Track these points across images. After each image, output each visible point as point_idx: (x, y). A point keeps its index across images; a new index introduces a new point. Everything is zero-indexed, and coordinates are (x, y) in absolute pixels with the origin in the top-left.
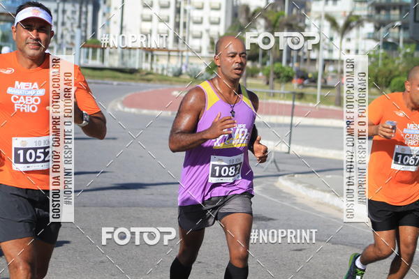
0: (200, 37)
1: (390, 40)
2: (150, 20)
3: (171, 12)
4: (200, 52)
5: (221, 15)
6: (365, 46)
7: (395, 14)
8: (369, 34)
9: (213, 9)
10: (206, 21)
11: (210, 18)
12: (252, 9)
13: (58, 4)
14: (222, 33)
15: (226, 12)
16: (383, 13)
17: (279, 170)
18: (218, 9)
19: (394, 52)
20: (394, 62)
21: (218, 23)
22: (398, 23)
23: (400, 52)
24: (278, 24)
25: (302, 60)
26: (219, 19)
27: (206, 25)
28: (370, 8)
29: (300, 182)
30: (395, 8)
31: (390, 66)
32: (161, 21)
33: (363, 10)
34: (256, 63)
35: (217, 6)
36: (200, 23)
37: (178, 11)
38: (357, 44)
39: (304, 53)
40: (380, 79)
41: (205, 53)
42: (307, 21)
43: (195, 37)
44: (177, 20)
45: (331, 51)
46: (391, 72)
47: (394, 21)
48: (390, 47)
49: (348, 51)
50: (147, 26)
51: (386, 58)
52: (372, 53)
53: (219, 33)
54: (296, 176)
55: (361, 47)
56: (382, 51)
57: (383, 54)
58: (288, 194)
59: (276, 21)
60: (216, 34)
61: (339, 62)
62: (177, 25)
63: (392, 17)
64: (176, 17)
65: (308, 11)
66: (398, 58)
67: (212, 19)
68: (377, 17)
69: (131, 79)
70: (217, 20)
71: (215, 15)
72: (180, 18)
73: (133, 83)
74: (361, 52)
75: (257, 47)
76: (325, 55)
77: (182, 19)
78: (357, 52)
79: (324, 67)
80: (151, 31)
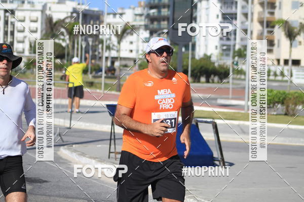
0: (23, 42)
3: (1, 24)
4: (23, 52)
5: (38, 25)
6: (143, 47)
7: (164, 24)
8: (146, 38)
9: (32, 21)
10: (27, 30)
11: (30, 28)
12: (54, 20)
15: (42, 23)
16: (155, 23)
17: (63, 142)
18: (36, 21)
21: (36, 31)
22: (166, 31)
25: (98, 58)
26: (37, 28)
27: (27, 33)
28: (146, 20)
29: (75, 151)
30: (164, 20)
33: (141, 21)
34: (63, 60)
35: (35, 19)
36: (23, 31)
37: (6, 23)
38: (138, 46)
39: (99, 53)
41: (27, 53)
43: (19, 42)
44: (6, 29)
45: (118, 51)
47: (163, 29)
49: (131, 51)
54: (74, 146)
55: (141, 48)
58: (66, 160)
62: (6, 33)
63: (162, 26)
64: (5, 27)
65: (101, 21)
67: (32, 29)
68: (151, 26)
70: (35, 29)
71: (34, 26)
72: (8, 28)
74: (140, 52)
75: (63, 48)
76: (114, 54)
77: (10, 29)
78: (137, 51)
79: (113, 63)
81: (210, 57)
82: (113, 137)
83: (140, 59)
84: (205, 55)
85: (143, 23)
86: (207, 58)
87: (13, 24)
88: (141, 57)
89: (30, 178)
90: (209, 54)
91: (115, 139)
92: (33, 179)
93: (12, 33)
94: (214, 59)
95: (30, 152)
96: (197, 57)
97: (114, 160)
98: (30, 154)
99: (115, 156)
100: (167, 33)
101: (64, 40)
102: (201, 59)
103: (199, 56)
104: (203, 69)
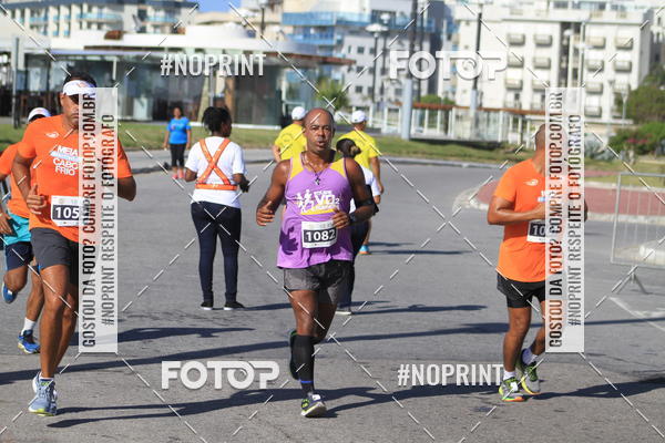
0: (600, 93)
2: (521, 66)
3: (553, 53)
4: (600, 116)
5: (633, 57)
9: (620, 48)
10: (609, 67)
11: (615, 63)
13: (376, 39)
14: (634, 87)
15: (641, 53)
18: (628, 48)
21: (628, 71)
26: (631, 64)
27: (609, 73)
32: (538, 66)
35: (627, 43)
36: (600, 70)
37: (565, 51)
41: (606, 117)
43: (592, 93)
44: (564, 65)
50: (514, 76)
53: (629, 87)
60: (625, 87)
62: (563, 73)
64: (561, 61)
67: (619, 64)
70: (626, 65)
71: (624, 58)
72: (567, 61)
77: (572, 65)
80: (522, 82)
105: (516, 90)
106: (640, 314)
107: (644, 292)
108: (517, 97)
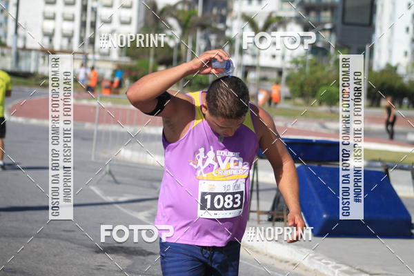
1: (319, 45)
2: (53, 18)
3: (76, 10)
4: (108, 54)
5: (133, 14)
7: (326, 15)
9: (123, 7)
10: (115, 20)
11: (120, 17)
15: (139, 11)
16: (313, 14)
18: (129, 7)
19: (324, 59)
20: (323, 69)
21: (128, 23)
22: (328, 26)
23: (330, 58)
24: (189, 25)
26: (131, 19)
27: (116, 24)
28: (298, 9)
30: (325, 10)
31: (319, 74)
32: (66, 19)
33: (290, 11)
35: (128, 3)
36: (109, 22)
37: (84, 8)
38: (284, 50)
40: (306, 89)
41: (115, 56)
42: (228, 22)
44: (84, 19)
45: (256, 56)
46: (318, 80)
47: (325, 23)
48: (320, 53)
49: (274, 56)
50: (49, 25)
51: (315, 64)
52: (299, 59)
56: (310, 57)
57: (311, 60)
59: (188, 21)
61: (257, 68)
62: (83, 24)
63: (323, 19)
64: (82, 15)
65: (230, 10)
66: (329, 65)
67: (123, 19)
69: (25, 84)
70: (128, 20)
71: (126, 14)
72: (86, 16)
73: (26, 89)
74: (288, 58)
75: (171, 50)
76: (248, 60)
77: (89, 19)
78: (283, 57)
79: (246, 74)
80: (54, 31)
81: (396, 68)
82: (255, 188)
83: (288, 69)
84: (388, 65)
85: (293, 14)
86: (391, 70)
87: (94, 11)
88: (288, 65)
89: (128, 248)
90: (394, 64)
91: (258, 191)
92: (132, 249)
93: (93, 25)
94: (401, 71)
95: (124, 208)
96: (375, 68)
97: (256, 223)
98: (125, 211)
99: (258, 217)
100: (331, 30)
101: (171, 37)
102: (383, 72)
103: (378, 67)
104: (386, 86)
105: (50, 36)
106: (110, 199)
107: (116, 182)
108: (51, 40)
